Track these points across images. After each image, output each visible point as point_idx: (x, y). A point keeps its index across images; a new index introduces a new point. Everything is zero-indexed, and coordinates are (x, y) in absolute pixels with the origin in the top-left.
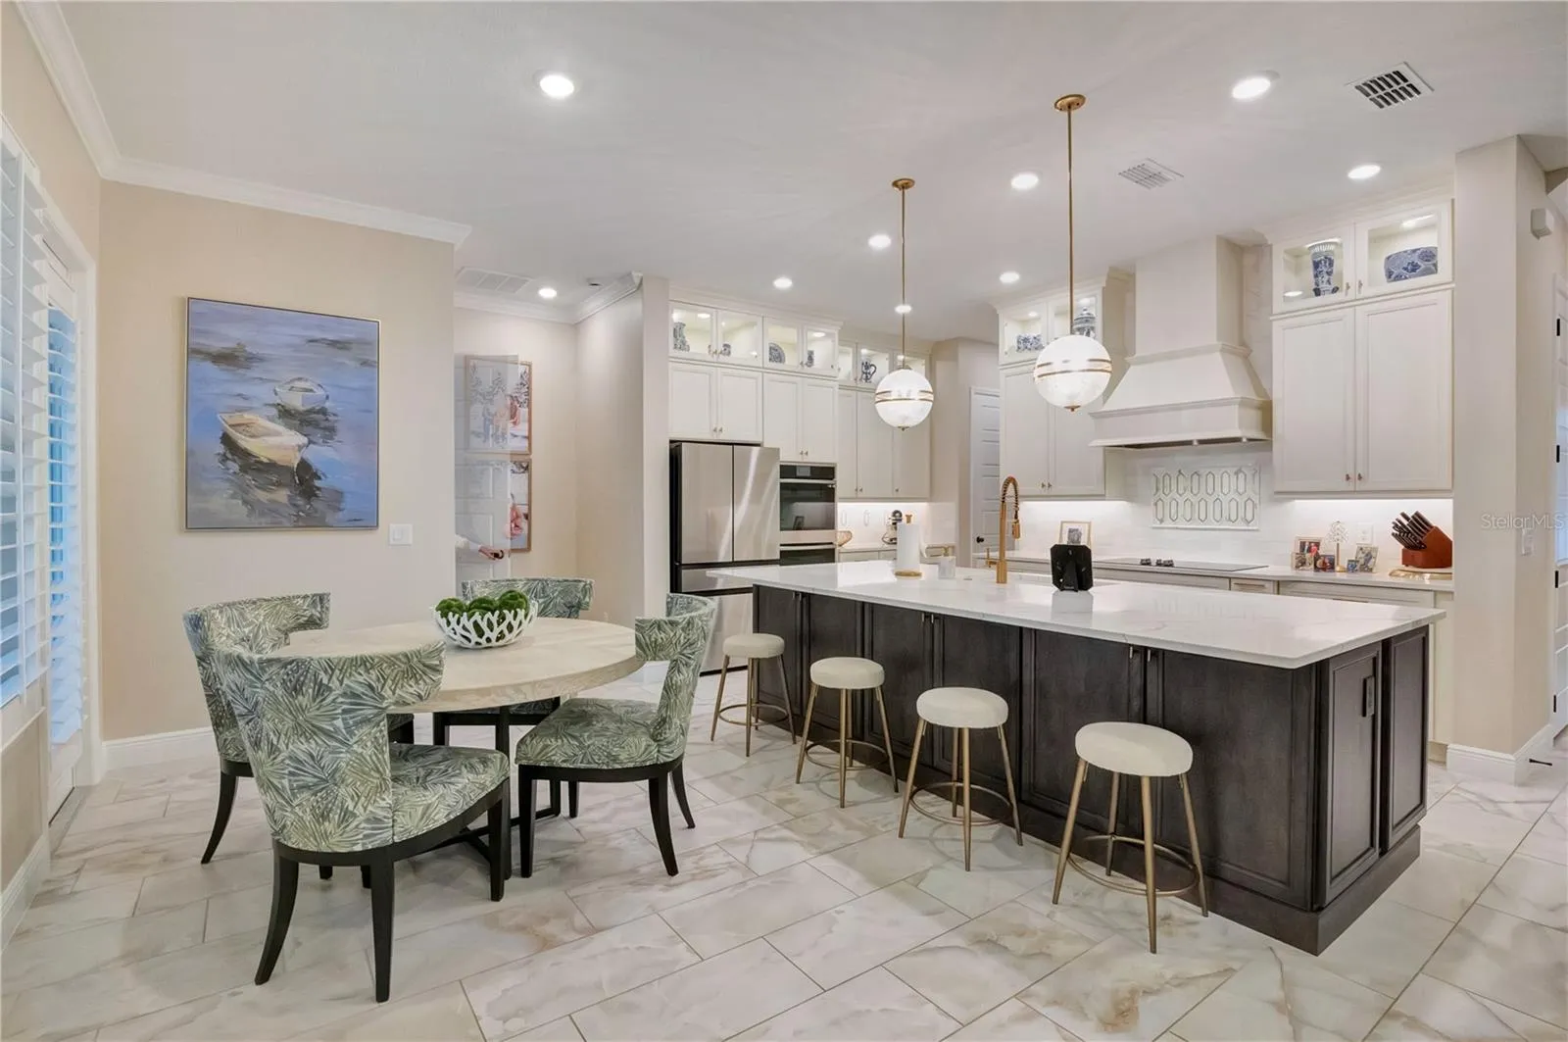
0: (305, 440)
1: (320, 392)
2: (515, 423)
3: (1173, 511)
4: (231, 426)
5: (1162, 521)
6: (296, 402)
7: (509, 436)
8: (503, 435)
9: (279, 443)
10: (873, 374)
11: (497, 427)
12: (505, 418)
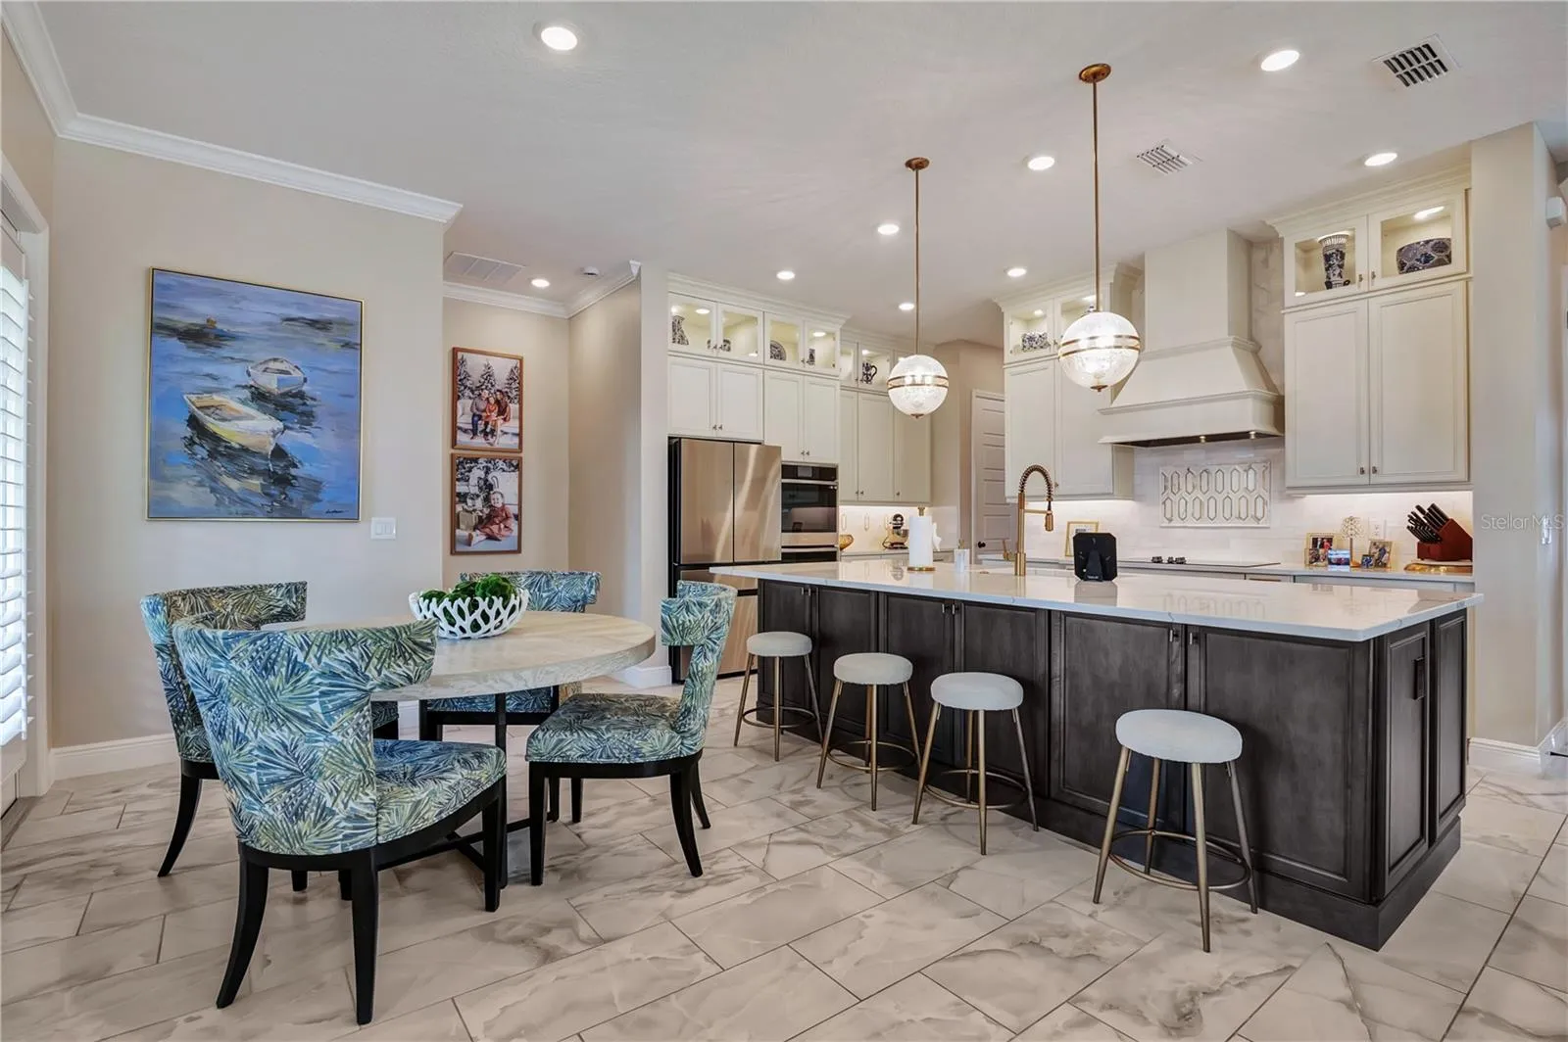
0: (281, 425)
1: (297, 375)
2: (505, 419)
3: (1182, 510)
4: (202, 408)
5: (1170, 520)
6: (270, 383)
7: (499, 432)
8: (493, 431)
9: (253, 428)
10: (874, 375)
11: (486, 424)
12: (494, 414)
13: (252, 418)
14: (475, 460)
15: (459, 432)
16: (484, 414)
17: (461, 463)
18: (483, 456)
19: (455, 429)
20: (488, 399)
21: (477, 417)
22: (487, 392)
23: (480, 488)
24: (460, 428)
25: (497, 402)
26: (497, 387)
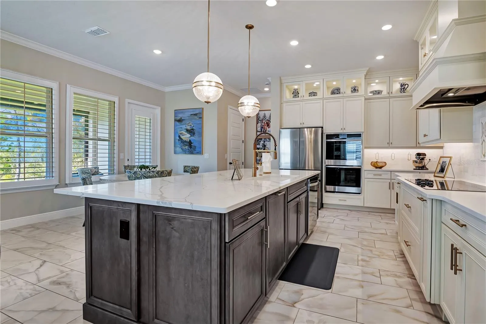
0: (190, 136)
1: (192, 125)
2: (269, 128)
4: (180, 134)
6: (189, 128)
7: (267, 131)
9: (186, 137)
10: (407, 88)
11: (264, 129)
12: (266, 126)
13: (186, 135)
14: (261, 139)
15: (258, 132)
16: (264, 127)
17: (258, 140)
18: (263, 138)
19: (257, 131)
20: (264, 123)
21: (262, 128)
22: (264, 121)
23: (263, 146)
24: (258, 131)
25: (267, 123)
26: (267, 119)
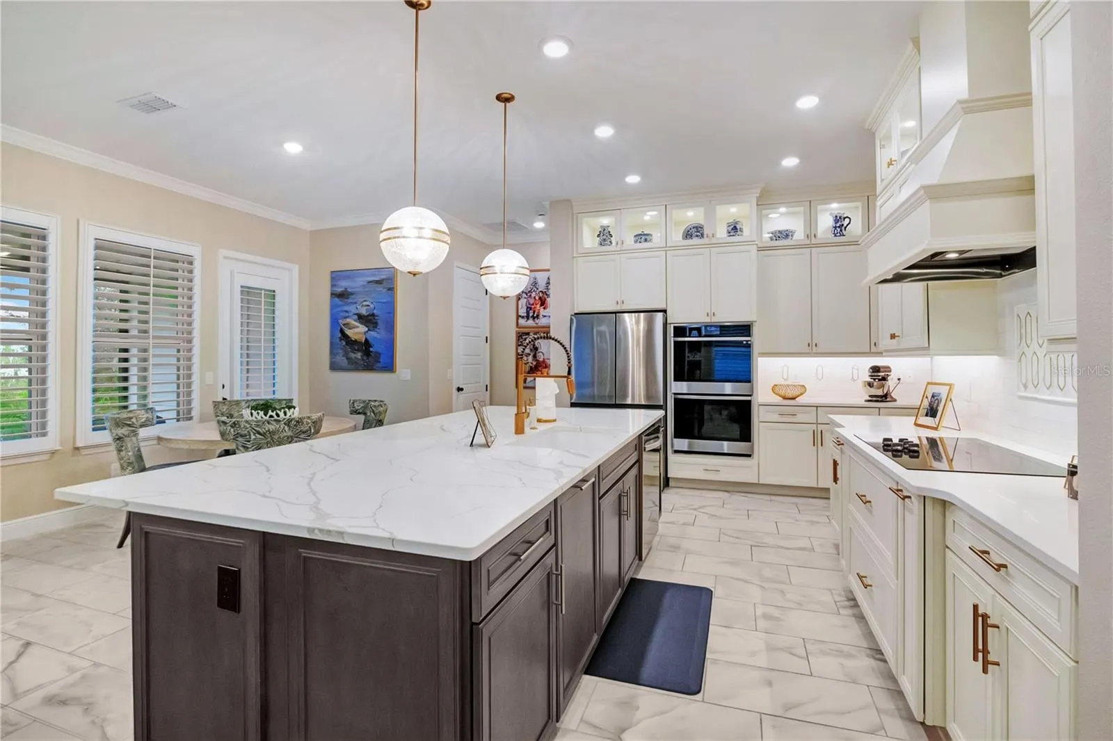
0: (367, 329)
1: (372, 306)
2: (544, 308)
3: (1035, 372)
4: (344, 325)
5: (1025, 387)
6: (364, 311)
7: (541, 316)
8: (538, 316)
9: (358, 331)
10: (847, 225)
11: (534, 312)
12: (538, 306)
13: (358, 327)
14: (528, 334)
15: (520, 318)
16: (533, 307)
17: (521, 336)
18: (532, 331)
19: (518, 316)
20: (535, 298)
21: (528, 309)
22: (534, 293)
23: (531, 350)
24: (520, 316)
25: (540, 298)
26: (540, 290)
